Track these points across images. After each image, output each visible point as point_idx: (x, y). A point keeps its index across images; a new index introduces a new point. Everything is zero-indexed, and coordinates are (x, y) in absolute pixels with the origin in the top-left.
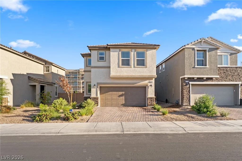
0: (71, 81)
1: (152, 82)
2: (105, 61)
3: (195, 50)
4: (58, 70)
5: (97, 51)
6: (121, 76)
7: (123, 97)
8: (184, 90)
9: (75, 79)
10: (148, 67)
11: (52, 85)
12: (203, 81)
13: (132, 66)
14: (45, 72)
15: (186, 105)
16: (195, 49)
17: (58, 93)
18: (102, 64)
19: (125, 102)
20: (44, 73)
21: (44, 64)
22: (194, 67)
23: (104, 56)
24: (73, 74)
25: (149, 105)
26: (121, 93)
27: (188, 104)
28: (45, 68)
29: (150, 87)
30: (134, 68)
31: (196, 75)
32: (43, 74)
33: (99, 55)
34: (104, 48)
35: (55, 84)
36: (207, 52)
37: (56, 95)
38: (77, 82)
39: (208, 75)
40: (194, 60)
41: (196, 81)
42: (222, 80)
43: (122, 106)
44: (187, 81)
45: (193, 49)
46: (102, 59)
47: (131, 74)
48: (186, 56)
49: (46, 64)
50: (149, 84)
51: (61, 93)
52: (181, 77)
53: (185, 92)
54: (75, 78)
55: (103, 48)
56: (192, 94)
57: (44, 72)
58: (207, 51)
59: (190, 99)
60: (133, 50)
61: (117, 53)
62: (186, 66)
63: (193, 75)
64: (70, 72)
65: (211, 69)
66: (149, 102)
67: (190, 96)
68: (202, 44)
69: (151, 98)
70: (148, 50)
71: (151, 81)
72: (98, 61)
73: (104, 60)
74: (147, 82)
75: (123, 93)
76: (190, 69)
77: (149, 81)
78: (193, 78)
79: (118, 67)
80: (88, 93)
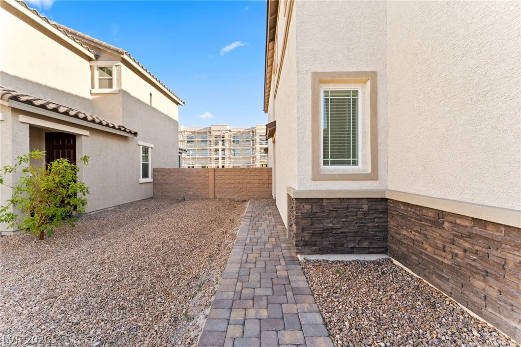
0: (197, 148)
4: (151, 94)
9: (203, 144)
11: (126, 137)
14: (97, 90)
17: (154, 170)
20: (93, 91)
21: (92, 56)
24: (200, 135)
28: (96, 72)
32: (88, 96)
35: (135, 134)
37: (145, 175)
38: (207, 149)
49: (99, 59)
51: (162, 170)
54: (204, 142)
57: (93, 87)
64: (194, 133)
80: (322, 166)
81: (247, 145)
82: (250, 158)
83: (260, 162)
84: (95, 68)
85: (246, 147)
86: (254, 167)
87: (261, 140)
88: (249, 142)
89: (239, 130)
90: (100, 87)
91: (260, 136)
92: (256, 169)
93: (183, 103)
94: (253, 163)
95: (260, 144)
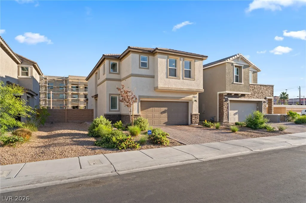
1: (196, 97)
2: (148, 69)
3: (233, 66)
4: (36, 74)
5: (139, 55)
6: (170, 89)
7: (166, 114)
8: (224, 106)
10: (196, 80)
12: (238, 98)
13: (181, 78)
15: (226, 122)
16: (234, 64)
18: (144, 71)
19: (168, 120)
20: (19, 77)
21: (20, 63)
22: (233, 83)
23: (147, 62)
25: (194, 123)
26: (163, 109)
27: (227, 121)
28: (20, 69)
29: (194, 102)
30: (183, 80)
31: (234, 91)
32: (17, 78)
33: (141, 60)
34: (149, 52)
35: (37, 95)
36: (242, 69)
39: (243, 91)
40: (233, 75)
41: (233, 98)
42: (251, 97)
43: (164, 125)
44: (226, 96)
45: (232, 64)
46: (144, 65)
47: (179, 87)
48: (227, 71)
49: (23, 64)
50: (194, 99)
52: (218, 93)
53: (225, 108)
55: (147, 52)
56: (230, 110)
57: (19, 75)
58: (242, 67)
59: (228, 115)
60: (182, 59)
61: (166, 60)
62: (227, 81)
63: (232, 91)
65: (245, 86)
66: (194, 120)
67: (228, 113)
68: (239, 61)
69: (196, 115)
70: (196, 60)
71: (195, 95)
72: (140, 68)
73: (146, 67)
74: (192, 97)
75: (166, 109)
76: (230, 85)
77: (193, 96)
78: (231, 94)
79: (166, 78)
80: (111, 109)
81: (60, 91)
82: (63, 101)
83: (72, 104)
84: (20, 67)
85: (59, 92)
86: (67, 108)
87: (72, 87)
88: (62, 88)
89: (54, 78)
90: (22, 75)
91: (72, 84)
92: (68, 110)
93: (42, 74)
94: (66, 104)
95: (72, 91)
